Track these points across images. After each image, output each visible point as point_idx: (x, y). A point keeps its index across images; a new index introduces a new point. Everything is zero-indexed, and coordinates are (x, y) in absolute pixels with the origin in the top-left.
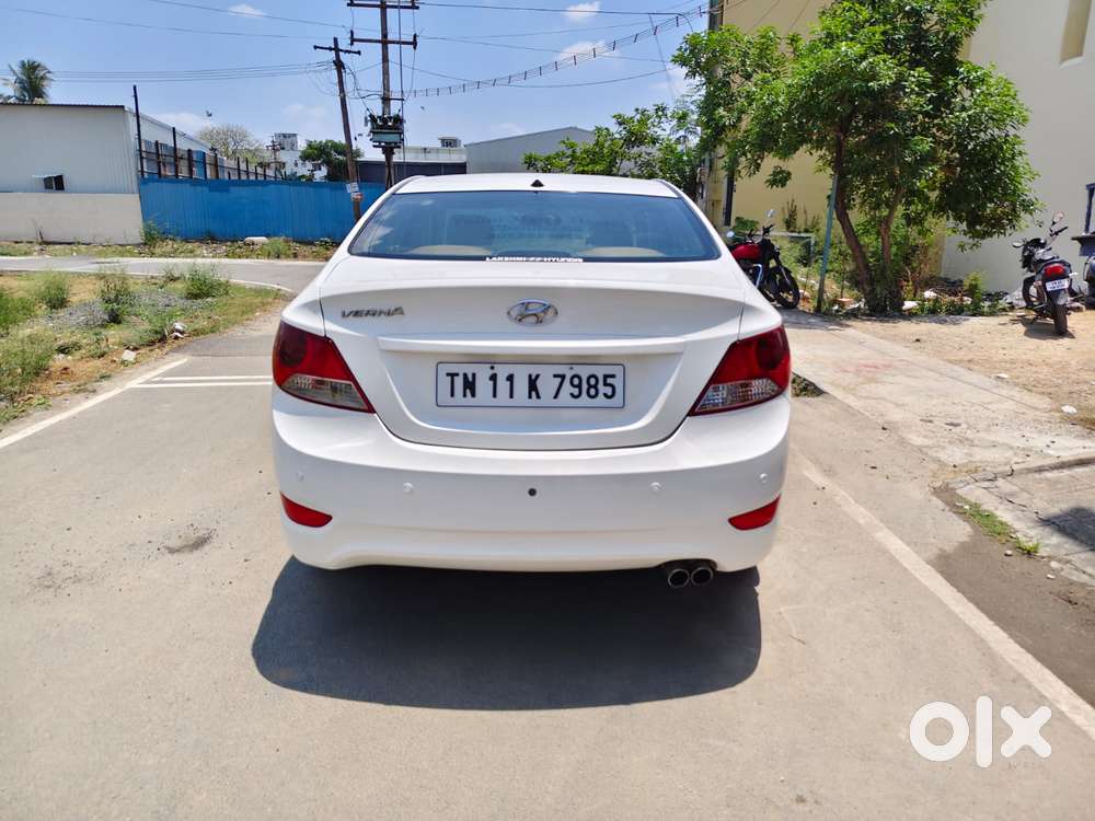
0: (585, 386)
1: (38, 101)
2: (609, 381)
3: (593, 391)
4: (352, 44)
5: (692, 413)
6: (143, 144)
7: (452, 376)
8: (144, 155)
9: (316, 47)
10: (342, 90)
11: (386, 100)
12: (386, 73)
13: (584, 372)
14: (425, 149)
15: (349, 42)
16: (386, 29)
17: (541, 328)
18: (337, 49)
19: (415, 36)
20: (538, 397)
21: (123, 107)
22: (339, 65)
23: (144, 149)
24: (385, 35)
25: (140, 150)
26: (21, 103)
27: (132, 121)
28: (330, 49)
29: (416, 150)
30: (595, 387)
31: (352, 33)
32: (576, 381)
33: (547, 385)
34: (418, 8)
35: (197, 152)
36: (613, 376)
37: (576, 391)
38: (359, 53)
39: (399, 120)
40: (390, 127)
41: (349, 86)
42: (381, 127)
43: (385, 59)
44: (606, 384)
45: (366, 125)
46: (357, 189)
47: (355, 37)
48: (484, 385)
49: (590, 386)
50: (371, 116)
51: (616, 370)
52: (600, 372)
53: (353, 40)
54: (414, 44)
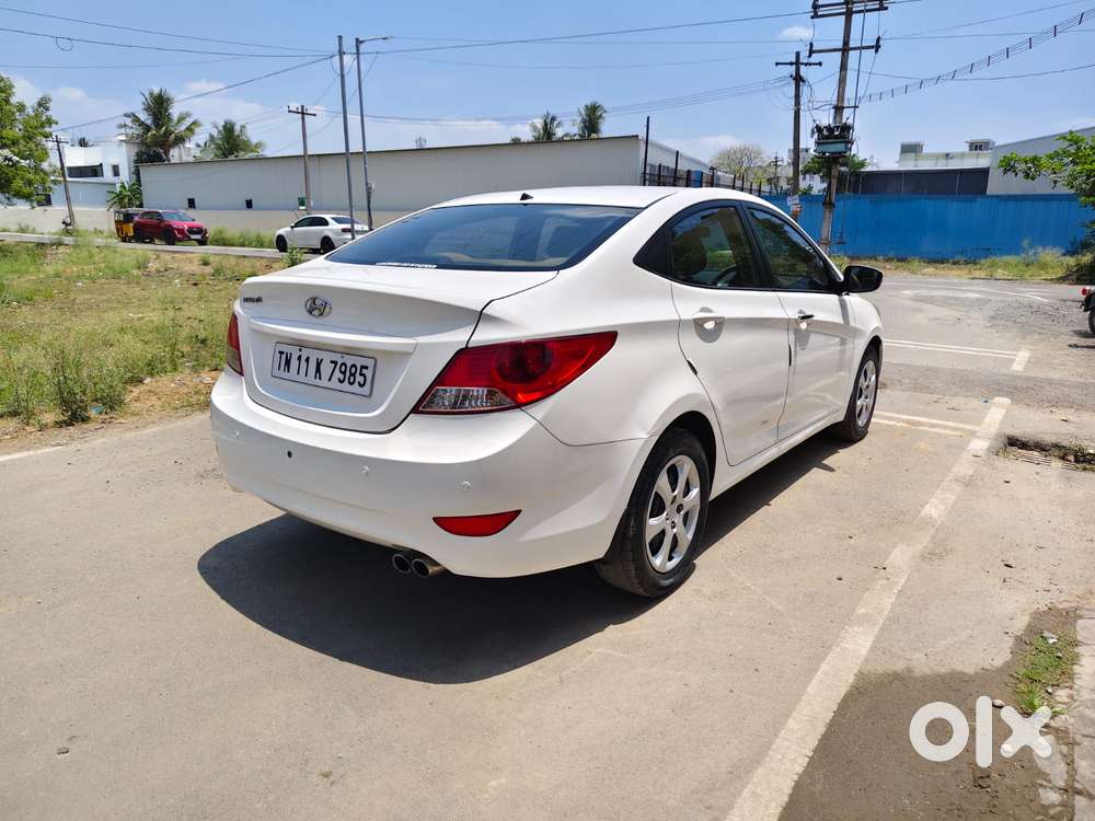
0: (348, 374)
1: (594, 136)
2: (364, 371)
3: (352, 378)
4: (810, 56)
5: (415, 410)
6: (648, 168)
7: (281, 353)
8: (647, 177)
9: (777, 64)
10: (797, 103)
11: (839, 109)
12: (842, 81)
13: (349, 361)
14: (947, 155)
15: (808, 53)
16: (849, 37)
17: (321, 320)
18: (797, 63)
19: (878, 40)
20: (320, 378)
21: (637, 136)
22: (798, 79)
23: (648, 171)
24: (846, 43)
25: (645, 173)
26: (582, 138)
27: (643, 147)
28: (791, 64)
29: (937, 157)
30: (354, 375)
31: (811, 45)
32: (343, 369)
33: (326, 368)
34: (886, 8)
35: (697, 172)
36: (366, 368)
37: (342, 377)
38: (820, 64)
39: (846, 128)
40: (836, 137)
41: (804, 99)
42: (827, 137)
43: (844, 67)
44: (361, 374)
45: (812, 137)
46: (798, 201)
47: (814, 49)
48: (294, 363)
49: (351, 374)
50: (817, 126)
51: (369, 363)
52: (359, 362)
53: (811, 52)
54: (877, 47)
